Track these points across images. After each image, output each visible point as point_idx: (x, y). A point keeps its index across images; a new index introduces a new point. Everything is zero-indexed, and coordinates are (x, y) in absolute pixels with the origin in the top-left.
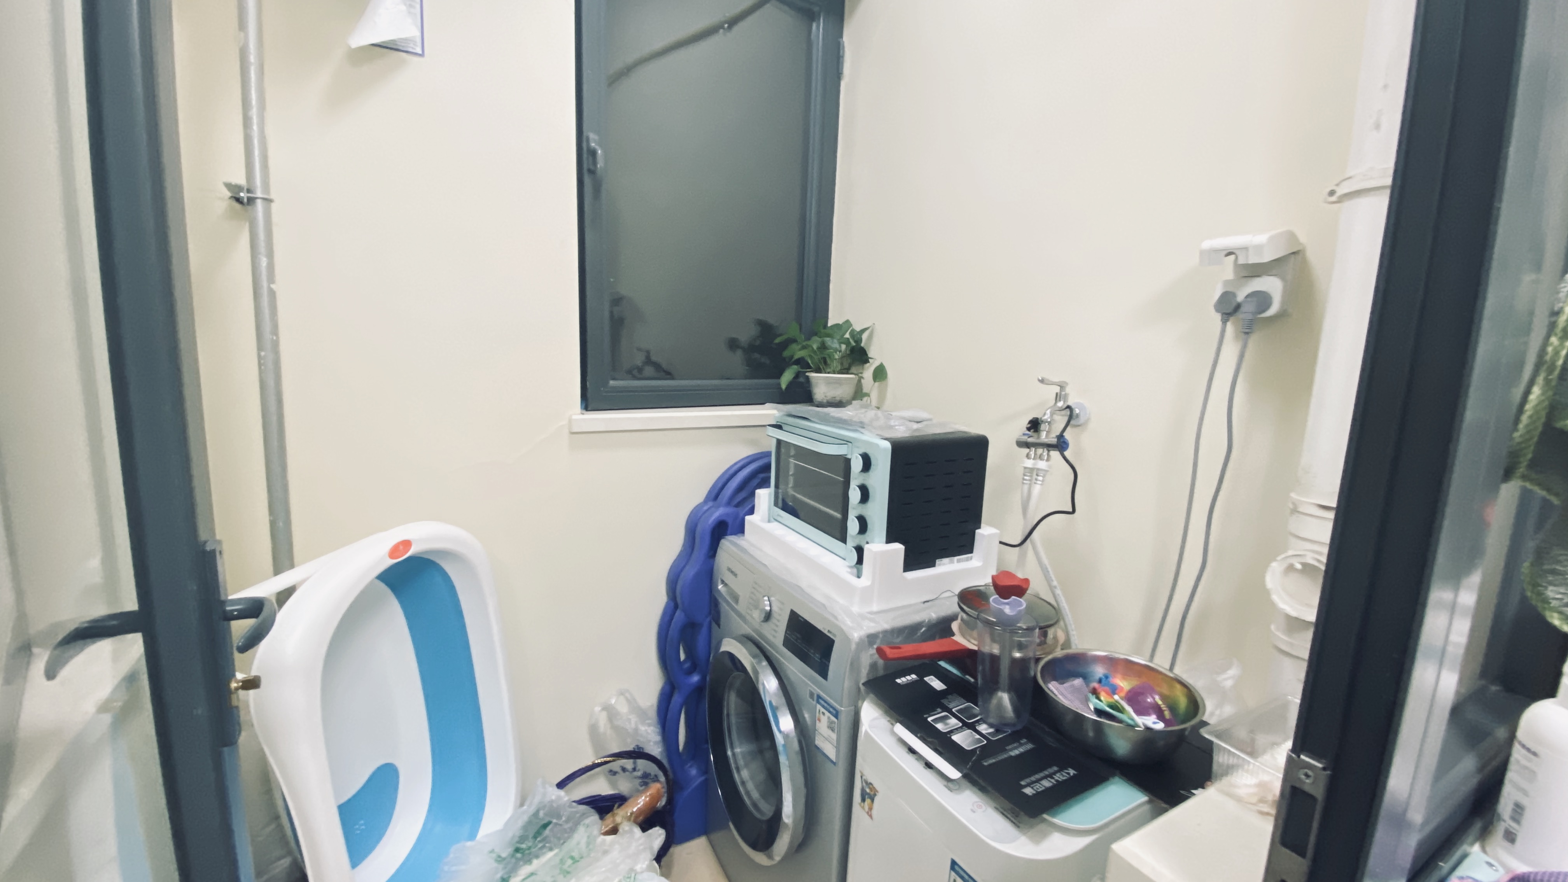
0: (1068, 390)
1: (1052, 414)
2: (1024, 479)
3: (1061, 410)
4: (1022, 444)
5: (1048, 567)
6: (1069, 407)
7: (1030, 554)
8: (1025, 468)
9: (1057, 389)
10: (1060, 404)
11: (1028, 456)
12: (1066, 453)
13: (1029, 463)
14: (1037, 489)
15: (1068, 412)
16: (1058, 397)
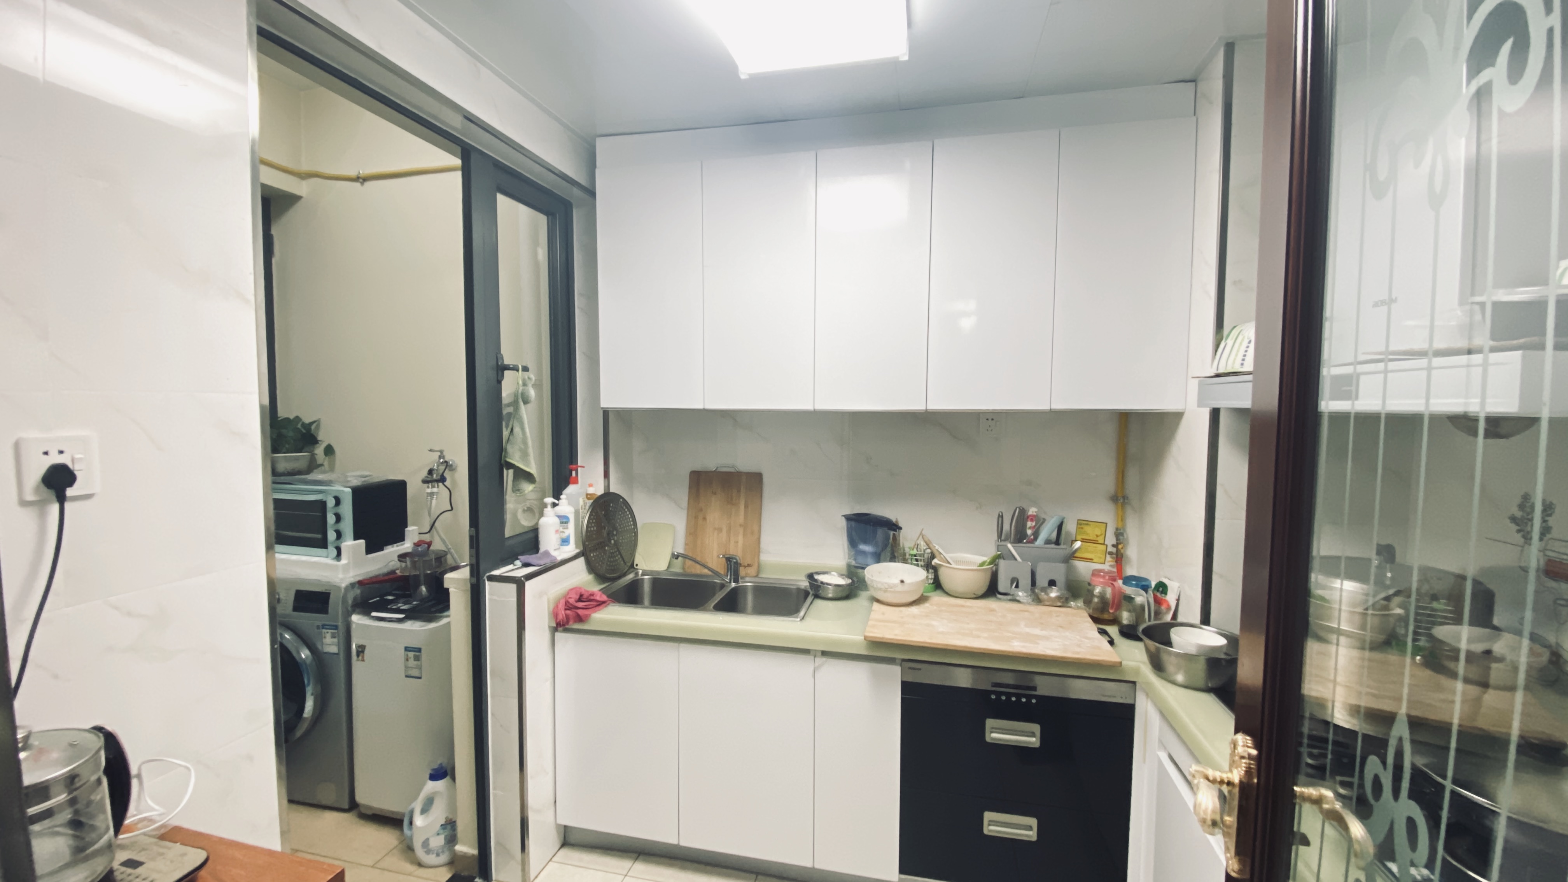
0: (445, 453)
1: (438, 466)
2: (427, 499)
3: (442, 463)
4: (425, 482)
5: (445, 539)
6: (446, 462)
7: (435, 533)
8: (427, 493)
9: (439, 454)
10: (442, 460)
11: (428, 487)
12: (445, 483)
13: (429, 491)
14: (434, 502)
15: (445, 464)
16: (440, 457)
